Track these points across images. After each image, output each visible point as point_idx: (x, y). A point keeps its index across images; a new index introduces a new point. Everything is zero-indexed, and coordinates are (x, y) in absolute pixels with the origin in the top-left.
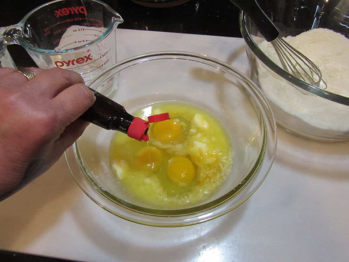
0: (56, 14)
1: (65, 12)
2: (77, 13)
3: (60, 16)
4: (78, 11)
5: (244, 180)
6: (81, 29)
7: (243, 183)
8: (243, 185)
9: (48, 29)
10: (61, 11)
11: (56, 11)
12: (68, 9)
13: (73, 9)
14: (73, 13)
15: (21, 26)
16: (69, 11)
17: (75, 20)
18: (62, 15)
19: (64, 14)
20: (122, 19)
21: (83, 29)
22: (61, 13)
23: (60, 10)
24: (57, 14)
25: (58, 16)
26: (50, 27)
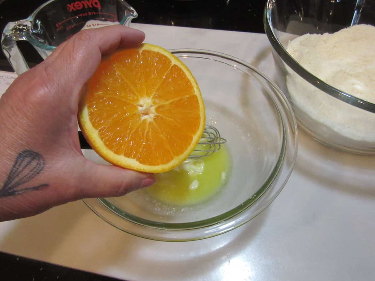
0: (68, 8)
1: (78, 6)
2: (91, 7)
3: (73, 10)
4: (92, 5)
5: (255, 194)
6: (96, 24)
7: (253, 197)
8: (254, 199)
9: (60, 24)
10: (74, 5)
11: (68, 5)
12: (81, 2)
13: (86, 3)
14: (86, 7)
15: (30, 21)
16: (82, 6)
17: (89, 14)
18: (75, 9)
19: (77, 8)
20: (135, 13)
21: (98, 25)
22: (74, 7)
23: (72, 4)
24: (70, 8)
25: (71, 11)
26: (62, 23)
